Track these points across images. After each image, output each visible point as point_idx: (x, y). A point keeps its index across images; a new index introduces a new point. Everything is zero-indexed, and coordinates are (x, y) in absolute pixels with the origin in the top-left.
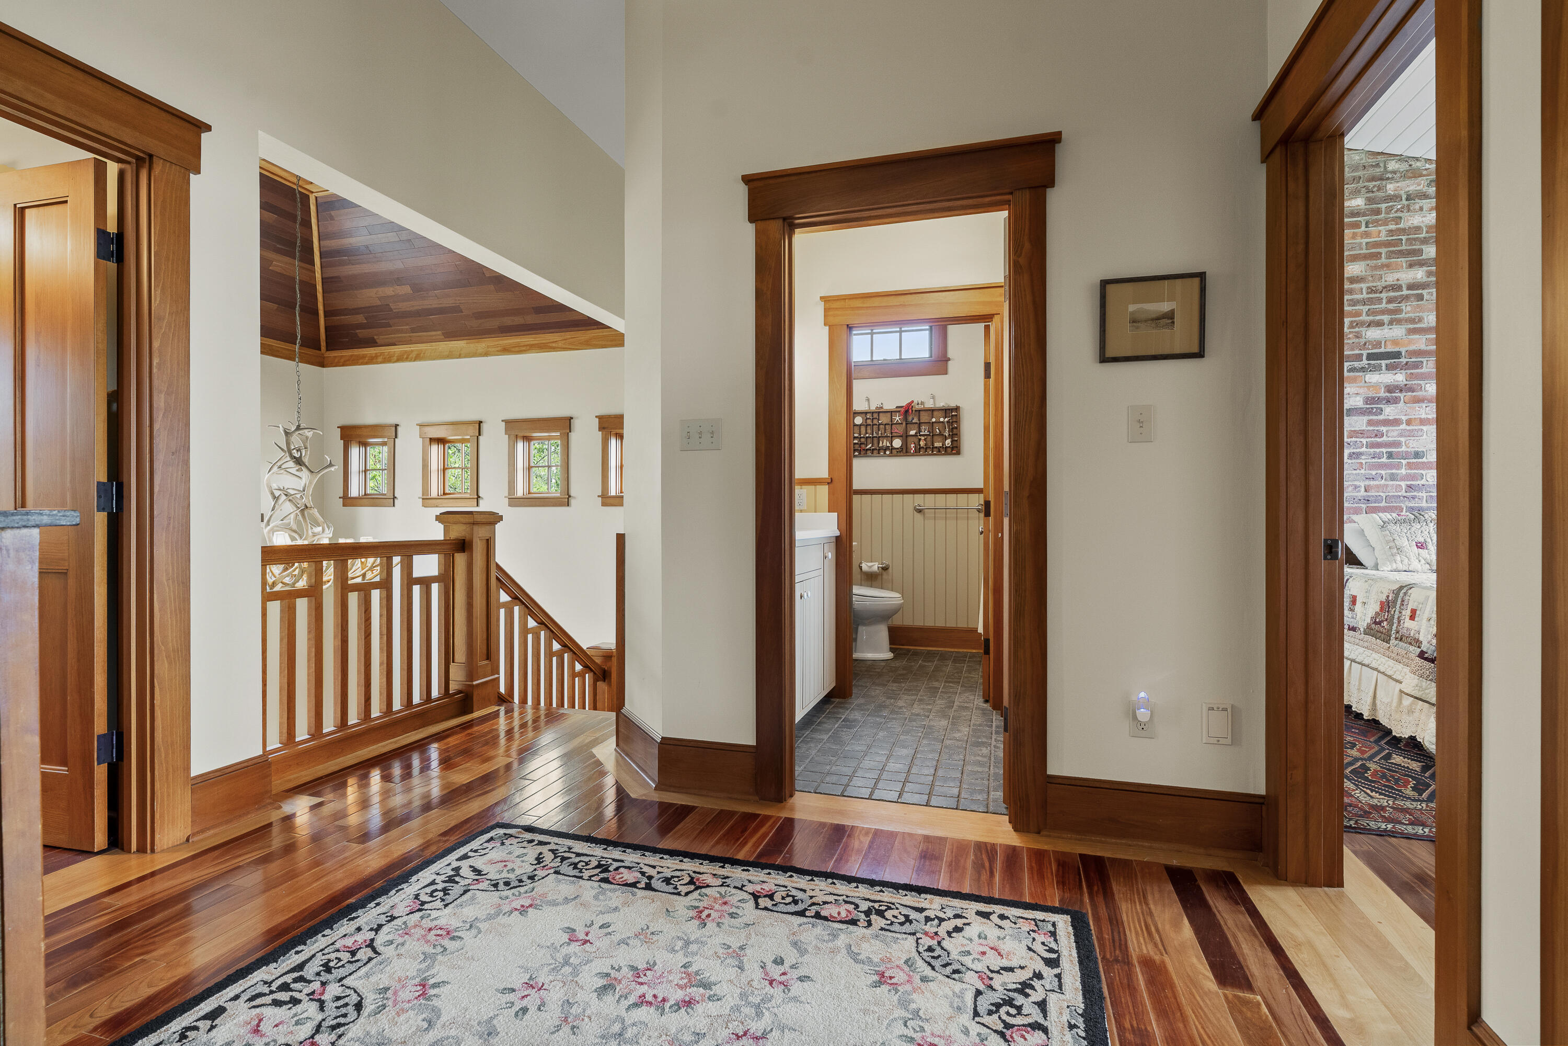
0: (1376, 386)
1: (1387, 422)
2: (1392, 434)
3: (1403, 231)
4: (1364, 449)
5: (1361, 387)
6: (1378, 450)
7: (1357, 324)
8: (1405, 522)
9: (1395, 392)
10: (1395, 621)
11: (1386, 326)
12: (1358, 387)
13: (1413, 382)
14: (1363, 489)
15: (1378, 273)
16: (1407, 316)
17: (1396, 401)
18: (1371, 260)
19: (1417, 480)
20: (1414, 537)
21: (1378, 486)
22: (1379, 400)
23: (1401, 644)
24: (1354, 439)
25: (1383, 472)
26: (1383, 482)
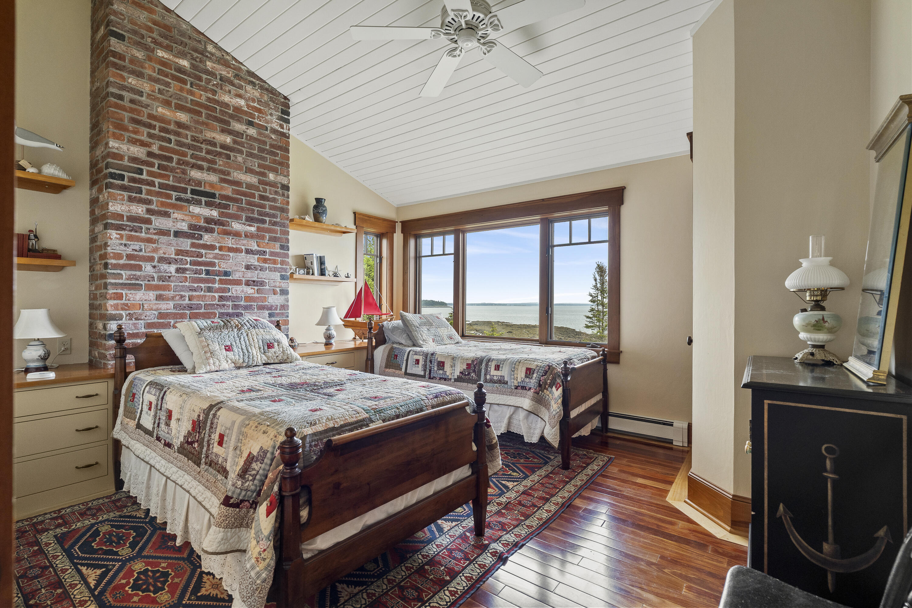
0: (198, 216)
1: (205, 247)
2: (208, 256)
3: (217, 102)
4: (188, 266)
5: (186, 215)
6: (199, 268)
7: (183, 163)
8: (217, 328)
9: (211, 224)
10: (205, 444)
11: (205, 171)
12: (184, 214)
13: (224, 219)
14: (187, 299)
15: (200, 127)
16: (220, 167)
17: (212, 231)
18: (194, 115)
19: (226, 293)
20: (223, 341)
21: (199, 296)
22: (200, 228)
23: (211, 470)
24: (180, 257)
25: (203, 285)
26: (202, 293)
